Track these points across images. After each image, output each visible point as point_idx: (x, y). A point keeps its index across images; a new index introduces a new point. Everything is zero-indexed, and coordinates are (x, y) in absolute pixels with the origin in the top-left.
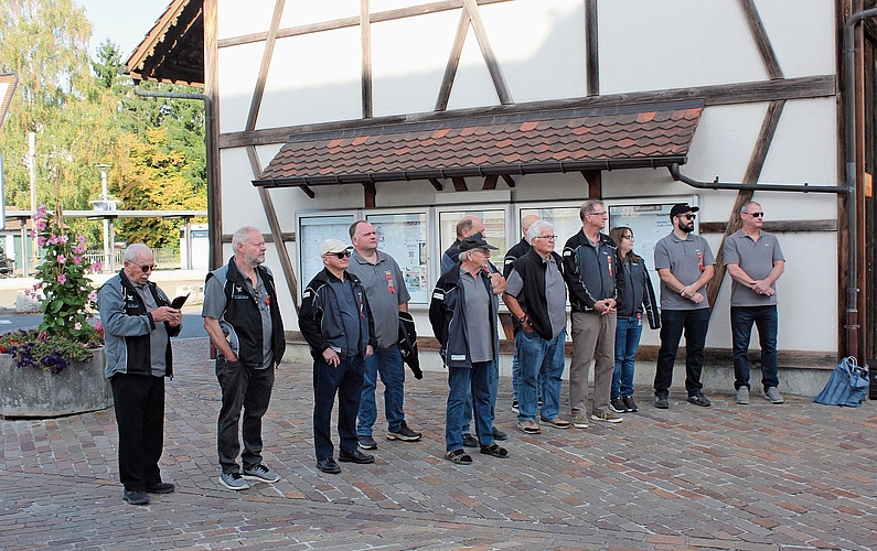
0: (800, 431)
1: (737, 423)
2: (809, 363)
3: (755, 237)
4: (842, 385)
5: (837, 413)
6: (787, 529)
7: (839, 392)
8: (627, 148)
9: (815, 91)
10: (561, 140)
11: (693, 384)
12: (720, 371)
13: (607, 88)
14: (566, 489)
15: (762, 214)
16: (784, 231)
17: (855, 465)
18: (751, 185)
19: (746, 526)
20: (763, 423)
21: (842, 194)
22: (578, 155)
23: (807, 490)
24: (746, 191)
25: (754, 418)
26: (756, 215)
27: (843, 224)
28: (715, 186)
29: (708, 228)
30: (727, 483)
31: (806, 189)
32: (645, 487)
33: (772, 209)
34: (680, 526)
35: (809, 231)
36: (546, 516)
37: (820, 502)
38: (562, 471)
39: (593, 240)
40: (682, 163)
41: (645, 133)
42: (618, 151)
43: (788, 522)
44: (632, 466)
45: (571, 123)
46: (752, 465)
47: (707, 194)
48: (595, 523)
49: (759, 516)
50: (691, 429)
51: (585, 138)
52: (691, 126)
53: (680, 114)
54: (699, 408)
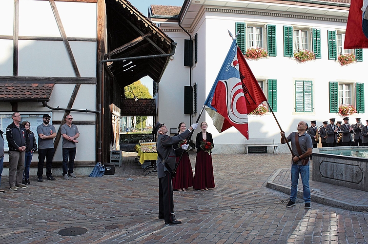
0: (87, 186)
1: (67, 185)
2: (87, 164)
3: (70, 126)
4: (97, 171)
5: (96, 179)
6: (90, 214)
7: (96, 173)
8: (28, 94)
9: (90, 82)
10: (3, 90)
11: (49, 174)
12: (58, 169)
13: (20, 74)
14: (12, 212)
15: (72, 119)
16: (79, 124)
17: (105, 194)
18: (70, 109)
19: (77, 215)
20: (76, 184)
21: (97, 114)
22: (9, 96)
23: (93, 202)
24: (68, 111)
25: (72, 183)
26: (70, 119)
27: (97, 122)
28: (58, 109)
29: (55, 123)
30: (68, 204)
31: (86, 111)
32: (41, 208)
33: (75, 117)
34: (56, 219)
35: (87, 124)
36: (7, 223)
37: (98, 205)
38: (9, 207)
39: (18, 126)
40: (48, 101)
41: (34, 91)
42: (25, 96)
43: (90, 212)
44: (35, 202)
45: (7, 85)
46: (74, 197)
47: (55, 112)
48: (27, 222)
49: (81, 212)
50: (52, 188)
51: (12, 91)
52: (51, 89)
53: (47, 85)
54: (53, 181)
